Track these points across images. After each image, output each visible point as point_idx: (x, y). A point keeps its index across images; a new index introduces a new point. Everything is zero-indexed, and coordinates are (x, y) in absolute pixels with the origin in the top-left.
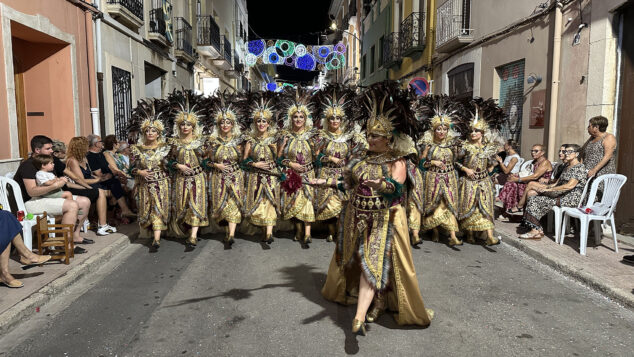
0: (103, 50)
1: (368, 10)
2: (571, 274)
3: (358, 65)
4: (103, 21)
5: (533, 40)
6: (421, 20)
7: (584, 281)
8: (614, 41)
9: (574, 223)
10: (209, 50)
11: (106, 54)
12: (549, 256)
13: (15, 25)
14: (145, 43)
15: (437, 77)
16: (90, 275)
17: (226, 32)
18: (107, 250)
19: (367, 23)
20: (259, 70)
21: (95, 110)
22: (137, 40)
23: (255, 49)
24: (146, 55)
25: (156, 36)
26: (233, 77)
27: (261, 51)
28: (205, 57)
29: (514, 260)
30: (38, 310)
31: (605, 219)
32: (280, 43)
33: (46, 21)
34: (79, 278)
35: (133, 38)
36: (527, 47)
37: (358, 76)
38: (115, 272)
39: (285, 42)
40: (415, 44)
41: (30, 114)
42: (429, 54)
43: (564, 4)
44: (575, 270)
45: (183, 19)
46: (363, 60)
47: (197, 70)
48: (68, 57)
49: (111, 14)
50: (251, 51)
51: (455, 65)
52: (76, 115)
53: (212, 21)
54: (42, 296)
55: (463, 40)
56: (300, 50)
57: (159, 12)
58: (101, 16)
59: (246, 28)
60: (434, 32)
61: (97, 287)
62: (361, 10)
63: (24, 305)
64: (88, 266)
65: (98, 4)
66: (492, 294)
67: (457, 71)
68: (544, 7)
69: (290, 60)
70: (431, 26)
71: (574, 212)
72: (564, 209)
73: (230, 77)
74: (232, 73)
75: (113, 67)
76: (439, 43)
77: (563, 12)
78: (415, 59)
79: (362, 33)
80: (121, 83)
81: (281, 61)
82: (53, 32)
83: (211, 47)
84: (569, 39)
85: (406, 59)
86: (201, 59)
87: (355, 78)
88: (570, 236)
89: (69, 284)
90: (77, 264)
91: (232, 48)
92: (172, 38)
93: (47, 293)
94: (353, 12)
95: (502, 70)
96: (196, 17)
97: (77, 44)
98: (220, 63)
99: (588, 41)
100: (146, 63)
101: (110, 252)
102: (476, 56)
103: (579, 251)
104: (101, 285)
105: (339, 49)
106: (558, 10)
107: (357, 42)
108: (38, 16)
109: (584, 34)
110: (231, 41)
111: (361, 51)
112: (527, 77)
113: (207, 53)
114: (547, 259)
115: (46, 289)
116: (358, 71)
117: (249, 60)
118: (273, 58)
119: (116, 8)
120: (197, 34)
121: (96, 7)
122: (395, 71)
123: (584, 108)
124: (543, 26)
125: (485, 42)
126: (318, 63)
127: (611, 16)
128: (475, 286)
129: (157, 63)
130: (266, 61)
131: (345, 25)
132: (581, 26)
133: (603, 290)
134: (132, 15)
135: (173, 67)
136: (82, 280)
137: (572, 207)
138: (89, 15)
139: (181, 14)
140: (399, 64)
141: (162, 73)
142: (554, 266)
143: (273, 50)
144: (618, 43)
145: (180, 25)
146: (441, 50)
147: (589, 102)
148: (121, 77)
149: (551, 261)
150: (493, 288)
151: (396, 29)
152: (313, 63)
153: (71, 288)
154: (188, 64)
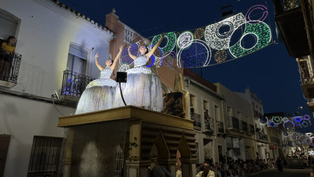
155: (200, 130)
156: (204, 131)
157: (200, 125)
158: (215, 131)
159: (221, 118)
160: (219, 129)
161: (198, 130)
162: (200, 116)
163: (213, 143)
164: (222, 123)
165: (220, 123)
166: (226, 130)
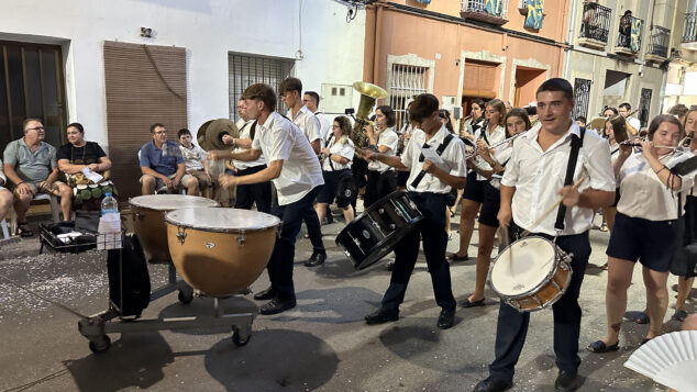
4: (573, 50)
11: (572, 70)
13: (518, 67)
14: (611, 56)
22: (601, 56)
24: (612, 65)
28: (692, 52)
33: (535, 61)
35: (598, 55)
45: (657, 27)
49: (579, 45)
58: (572, 48)
65: (570, 41)
75: (577, 79)
80: (582, 88)
82: (537, 65)
97: (551, 69)
100: (609, 72)
108: (531, 59)
119: (583, 40)
120: (682, 33)
121: (569, 44)
129: (620, 69)
134: (597, 41)
135: (640, 68)
138: (562, 49)
141: (629, 75)
148: (583, 84)
154: (661, 64)
155: (603, 50)
156: (612, 52)
157: (603, 37)
158: (644, 51)
159: (668, 18)
160: (655, 46)
161: (597, 49)
162: (609, 10)
163: (631, 82)
164: (665, 32)
165: (659, 31)
166: (673, 50)
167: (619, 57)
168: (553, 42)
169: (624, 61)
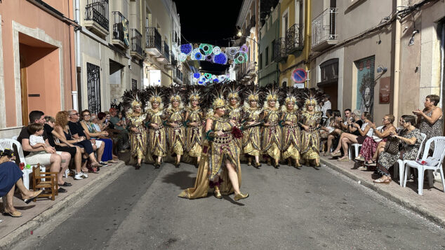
0: (81, 51)
1: (263, 22)
2: (412, 208)
3: (257, 60)
4: (81, 32)
5: (380, 42)
6: (300, 29)
7: (422, 213)
8: (438, 43)
9: (413, 172)
10: (154, 51)
11: (83, 54)
12: (397, 196)
13: (21, 35)
14: (110, 46)
15: (313, 68)
16: (69, 208)
17: (166, 39)
18: (81, 190)
19: (263, 31)
20: (188, 65)
21: (75, 93)
22: (104, 45)
23: (186, 50)
24: (111, 54)
25: (117, 42)
26: (170, 69)
27: (189, 51)
28: (151, 56)
29: (371, 198)
30: (32, 233)
31: (435, 169)
32: (203, 46)
33: (43, 33)
34: (61, 210)
35: (102, 43)
36: (376, 47)
37: (257, 68)
38: (86, 206)
39: (206, 45)
40: (296, 45)
41: (30, 96)
42: (307, 53)
43: (402, 17)
44: (415, 206)
45: (136, 30)
46: (260, 57)
47: (145, 64)
48: (57, 56)
49: (87, 27)
50: (182, 51)
51: (326, 59)
52: (61, 96)
53: (156, 31)
54: (34, 223)
55: (330, 42)
56: (216, 51)
57: (120, 26)
58: (80, 29)
59: (179, 36)
60: (310, 37)
61: (74, 216)
62: (259, 23)
63: (22, 230)
64: (67, 202)
65: (78, 20)
66: (355, 223)
67: (327, 64)
68: (387, 19)
69: (209, 57)
70: (308, 33)
71: (413, 164)
72: (406, 161)
73: (168, 69)
74: (169, 67)
75: (88, 63)
76: (313, 45)
77: (401, 22)
78: (297, 56)
79: (259, 39)
80: (93, 75)
81: (203, 58)
82: (47, 39)
83: (156, 49)
84: (406, 41)
85: (290, 56)
86: (148, 57)
87: (254, 69)
88: (411, 181)
89: (54, 215)
90: (60, 200)
91: (170, 49)
92: (129, 43)
93: (38, 221)
94: (253, 24)
95: (359, 63)
96: (145, 28)
97: (63, 48)
98: (162, 60)
99: (420, 42)
100: (110, 60)
101: (83, 192)
102: (340, 54)
103: (417, 192)
104: (77, 215)
105: (244, 50)
106: (398, 21)
107: (256, 45)
108: (38, 29)
109: (417, 37)
110: (169, 45)
111: (259, 51)
112: (377, 67)
113: (152, 53)
114: (394, 198)
115: (37, 218)
116: (257, 64)
117: (181, 57)
118: (198, 56)
119: (90, 23)
120: (145, 40)
121: (77, 23)
122: (283, 64)
123: (418, 89)
124: (387, 32)
125: (346, 44)
126: (229, 59)
127: (436, 25)
128: (343, 218)
129: (117, 60)
130: (193, 58)
131: (247, 33)
132: (414, 32)
133: (437, 221)
134: (101, 27)
135: (129, 62)
136: (63, 212)
137: (411, 160)
138: (72, 28)
139: (135, 27)
140: (285, 59)
141: (122, 67)
142: (400, 202)
143: (198, 51)
144: (441, 44)
145: (134, 34)
146: (315, 49)
147: (421, 85)
148: (93, 70)
149: (396, 199)
150: (356, 219)
151: (283, 35)
152: (225, 59)
153: (56, 217)
154: (139, 61)
167: (115, 48)
168: (61, 15)
169: (119, 53)
